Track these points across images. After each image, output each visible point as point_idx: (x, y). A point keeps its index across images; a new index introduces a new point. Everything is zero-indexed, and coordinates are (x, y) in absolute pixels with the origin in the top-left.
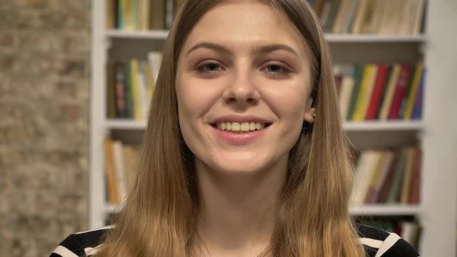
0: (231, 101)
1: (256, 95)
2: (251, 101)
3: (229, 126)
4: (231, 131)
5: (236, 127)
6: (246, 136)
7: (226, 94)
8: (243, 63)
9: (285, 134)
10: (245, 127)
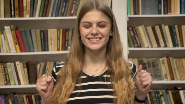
0: (92, 34)
1: (98, 33)
2: (97, 34)
3: (92, 40)
4: (92, 41)
5: (94, 40)
6: (96, 41)
7: (91, 33)
8: (95, 25)
9: (105, 40)
10: (96, 40)
